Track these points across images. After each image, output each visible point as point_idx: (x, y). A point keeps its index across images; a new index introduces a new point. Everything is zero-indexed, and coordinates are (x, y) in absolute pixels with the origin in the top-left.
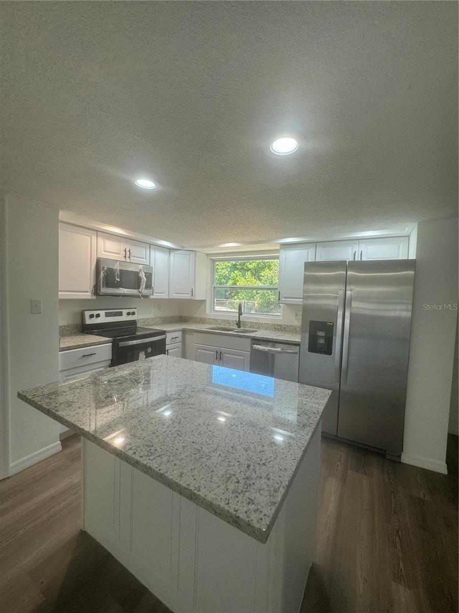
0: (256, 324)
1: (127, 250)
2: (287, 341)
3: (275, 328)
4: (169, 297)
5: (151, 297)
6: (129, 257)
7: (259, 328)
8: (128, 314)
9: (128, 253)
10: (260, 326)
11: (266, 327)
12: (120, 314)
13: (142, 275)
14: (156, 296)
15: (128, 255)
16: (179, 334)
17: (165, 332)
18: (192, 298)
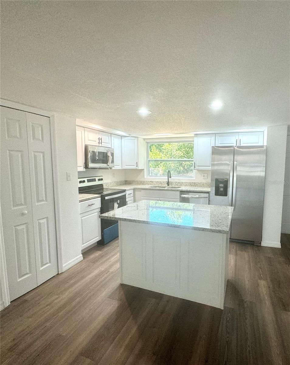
0: (179, 183)
1: (100, 138)
2: (201, 191)
3: (191, 185)
4: (122, 168)
5: (113, 168)
6: (101, 143)
7: (181, 185)
8: (99, 180)
9: (100, 140)
10: (182, 184)
11: (186, 184)
12: (94, 180)
13: (109, 154)
14: (116, 168)
15: (100, 142)
16: (132, 192)
17: (125, 190)
18: (137, 168)
